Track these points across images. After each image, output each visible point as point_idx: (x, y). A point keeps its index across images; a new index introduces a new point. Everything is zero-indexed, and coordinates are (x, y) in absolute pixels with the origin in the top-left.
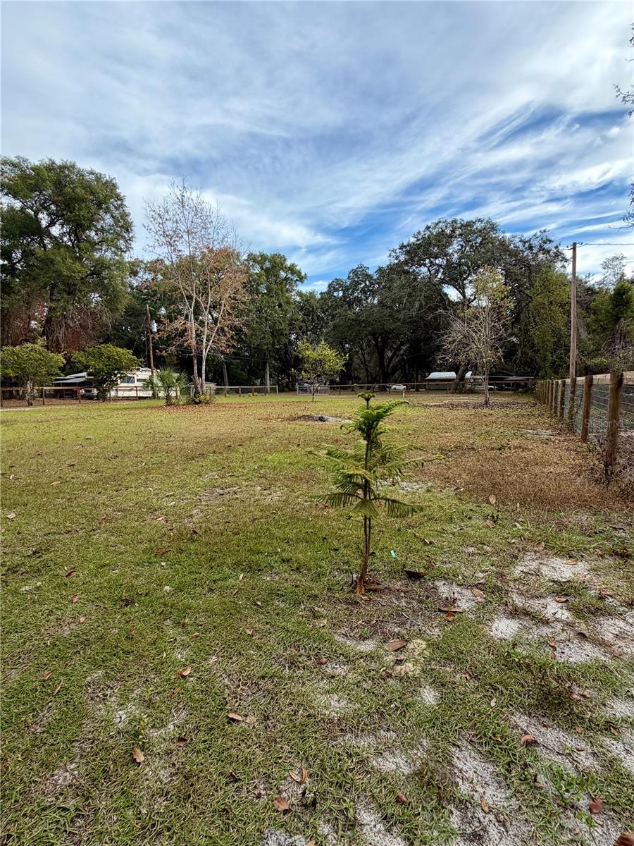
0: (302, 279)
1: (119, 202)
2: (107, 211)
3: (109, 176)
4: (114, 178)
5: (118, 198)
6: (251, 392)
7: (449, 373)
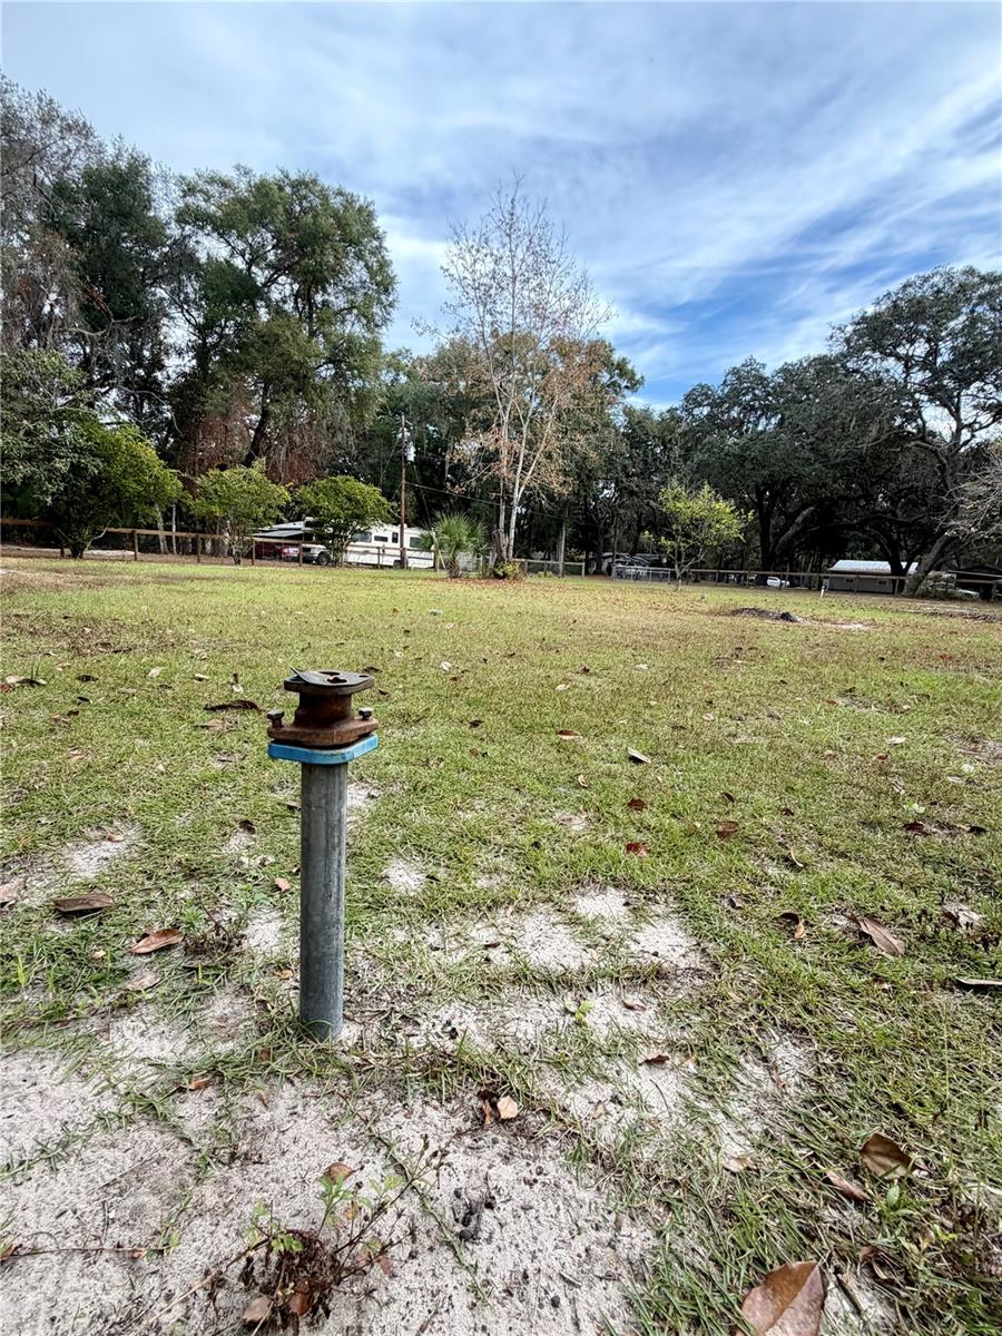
0: (634, 384)
1: (376, 243)
2: (359, 256)
3: (366, 198)
4: (372, 202)
5: (375, 235)
6: (542, 570)
7: (879, 563)
